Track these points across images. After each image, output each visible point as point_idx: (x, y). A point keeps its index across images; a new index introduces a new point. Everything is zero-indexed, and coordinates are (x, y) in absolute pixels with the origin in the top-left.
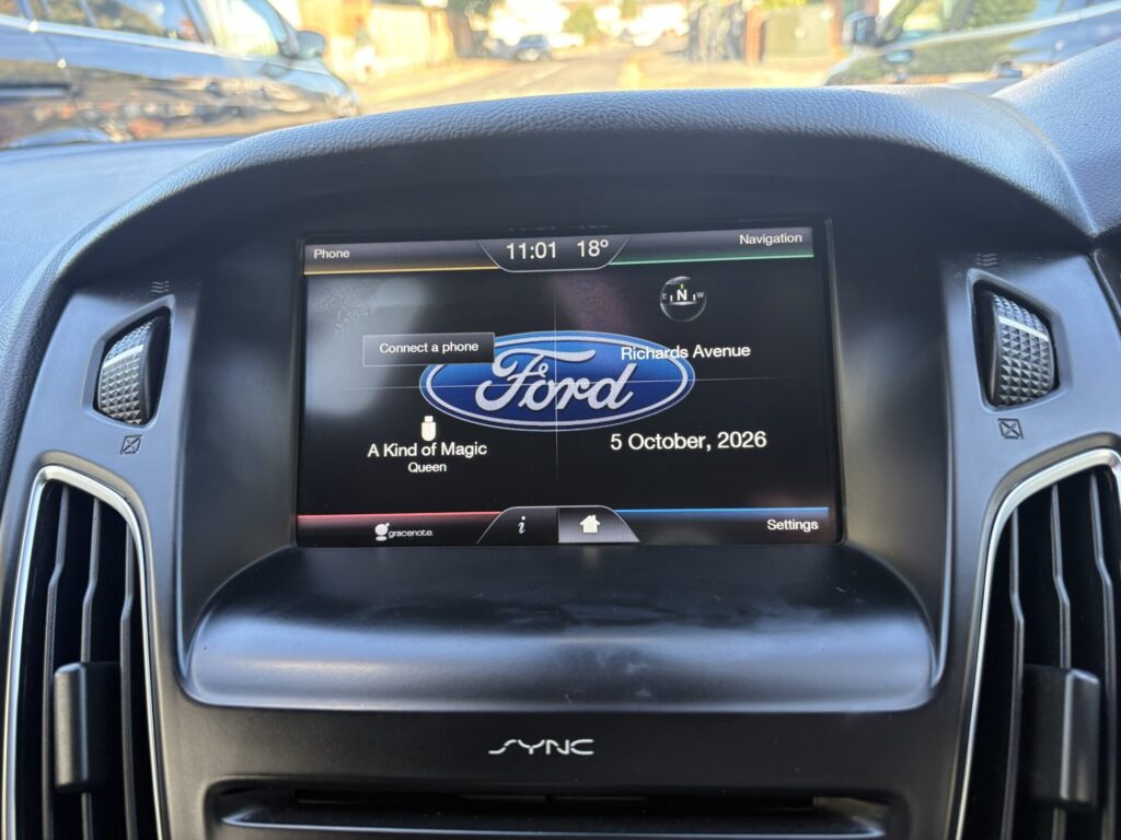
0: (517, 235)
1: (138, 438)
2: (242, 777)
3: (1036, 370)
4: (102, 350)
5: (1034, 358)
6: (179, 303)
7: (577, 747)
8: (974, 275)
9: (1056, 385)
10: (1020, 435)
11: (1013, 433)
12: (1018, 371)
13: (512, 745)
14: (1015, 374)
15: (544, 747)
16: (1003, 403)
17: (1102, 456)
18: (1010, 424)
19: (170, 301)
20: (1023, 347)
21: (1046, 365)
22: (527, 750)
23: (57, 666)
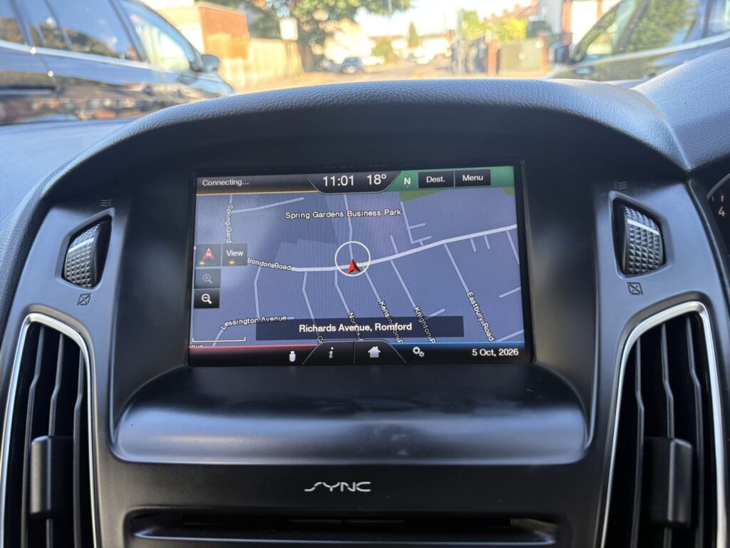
0: (329, 171)
1: (89, 295)
2: (148, 507)
3: (651, 253)
4: (68, 242)
5: (650, 245)
6: (117, 213)
7: (361, 487)
8: (613, 195)
9: (664, 262)
10: (641, 292)
11: (637, 291)
12: (640, 253)
13: (319, 486)
14: (637, 255)
15: (339, 486)
16: (631, 273)
17: (692, 306)
18: (635, 285)
19: (112, 212)
20: (643, 238)
21: (657, 250)
22: (329, 489)
23: (33, 437)
